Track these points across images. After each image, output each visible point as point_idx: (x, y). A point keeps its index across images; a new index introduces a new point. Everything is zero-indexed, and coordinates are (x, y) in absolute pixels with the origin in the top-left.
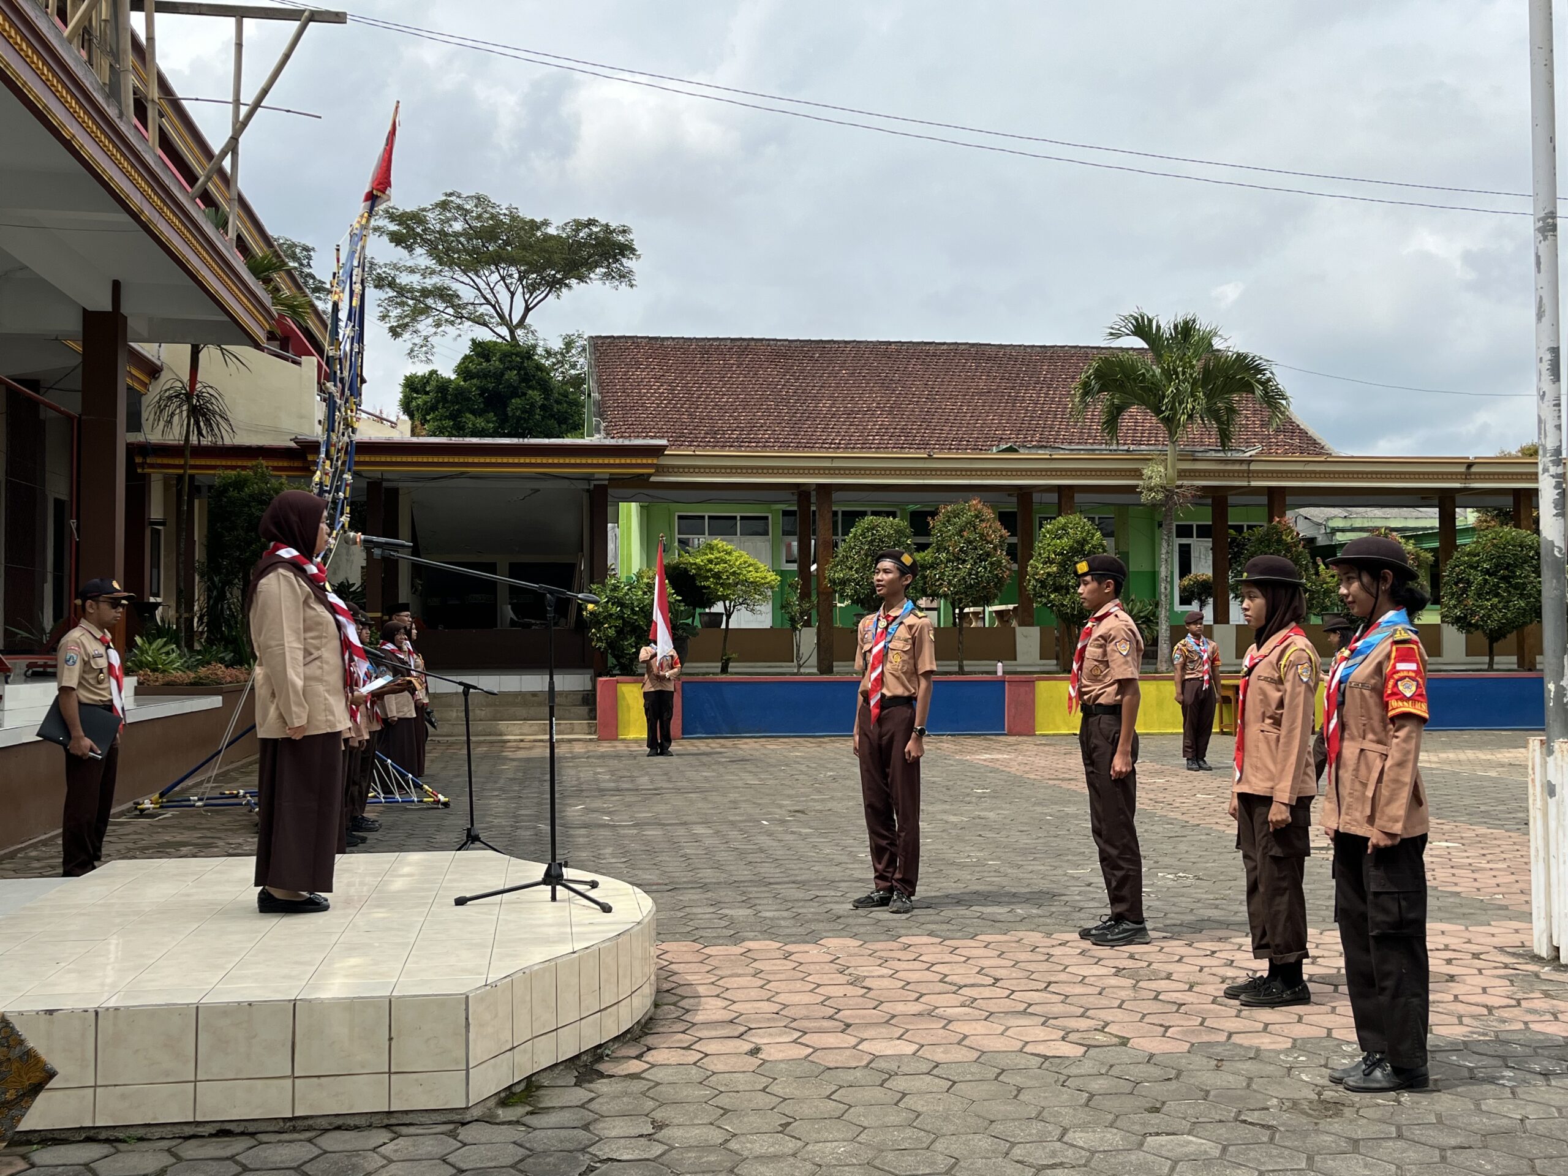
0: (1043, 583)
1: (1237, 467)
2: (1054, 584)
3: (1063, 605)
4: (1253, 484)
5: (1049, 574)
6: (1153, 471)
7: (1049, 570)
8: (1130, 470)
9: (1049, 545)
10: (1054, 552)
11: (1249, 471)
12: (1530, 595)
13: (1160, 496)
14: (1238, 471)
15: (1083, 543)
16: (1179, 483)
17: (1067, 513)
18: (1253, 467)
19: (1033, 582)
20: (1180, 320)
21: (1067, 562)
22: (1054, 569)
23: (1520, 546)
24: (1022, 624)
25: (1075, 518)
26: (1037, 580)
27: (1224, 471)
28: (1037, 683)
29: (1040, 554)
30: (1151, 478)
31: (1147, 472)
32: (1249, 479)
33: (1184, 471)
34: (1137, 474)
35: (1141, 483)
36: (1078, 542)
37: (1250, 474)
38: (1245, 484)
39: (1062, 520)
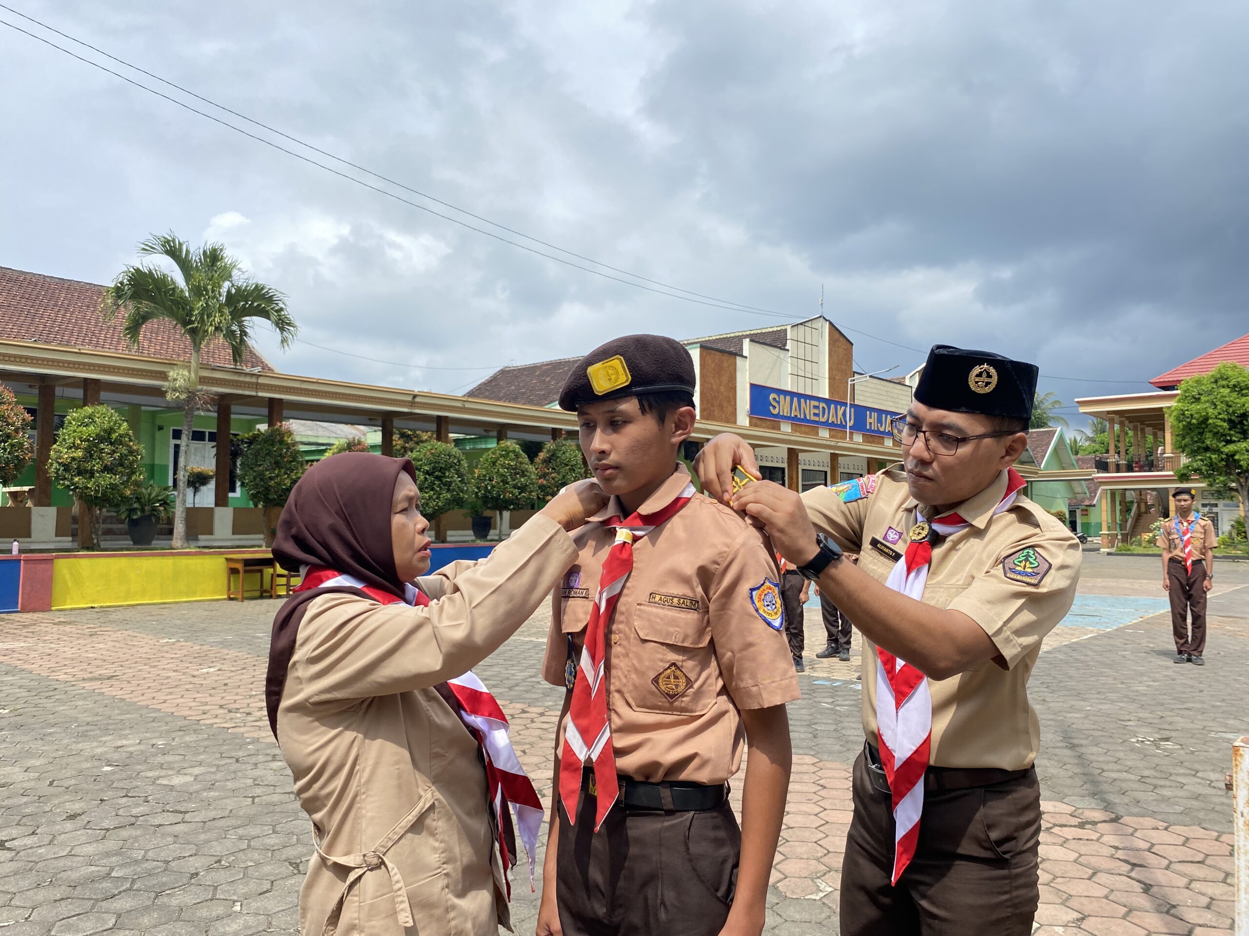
0: (67, 467)
1: (248, 379)
2: (78, 468)
3: (87, 488)
4: (260, 394)
5: (73, 459)
6: (178, 374)
7: (75, 455)
8: (157, 372)
9: (75, 431)
10: (80, 439)
11: (257, 384)
12: (454, 490)
13: (183, 397)
14: (249, 383)
15: (111, 431)
16: (199, 387)
17: (93, 404)
18: (261, 380)
19: (55, 465)
20: (209, 247)
21: (92, 449)
22: (79, 454)
23: (448, 455)
24: (39, 503)
25: (102, 409)
26: (60, 464)
27: (237, 381)
28: (55, 561)
29: (64, 440)
30: (175, 380)
31: (172, 374)
32: (257, 390)
33: (205, 378)
34: (163, 376)
35: (166, 384)
36: (105, 431)
37: (257, 386)
38: (254, 394)
39: (88, 410)
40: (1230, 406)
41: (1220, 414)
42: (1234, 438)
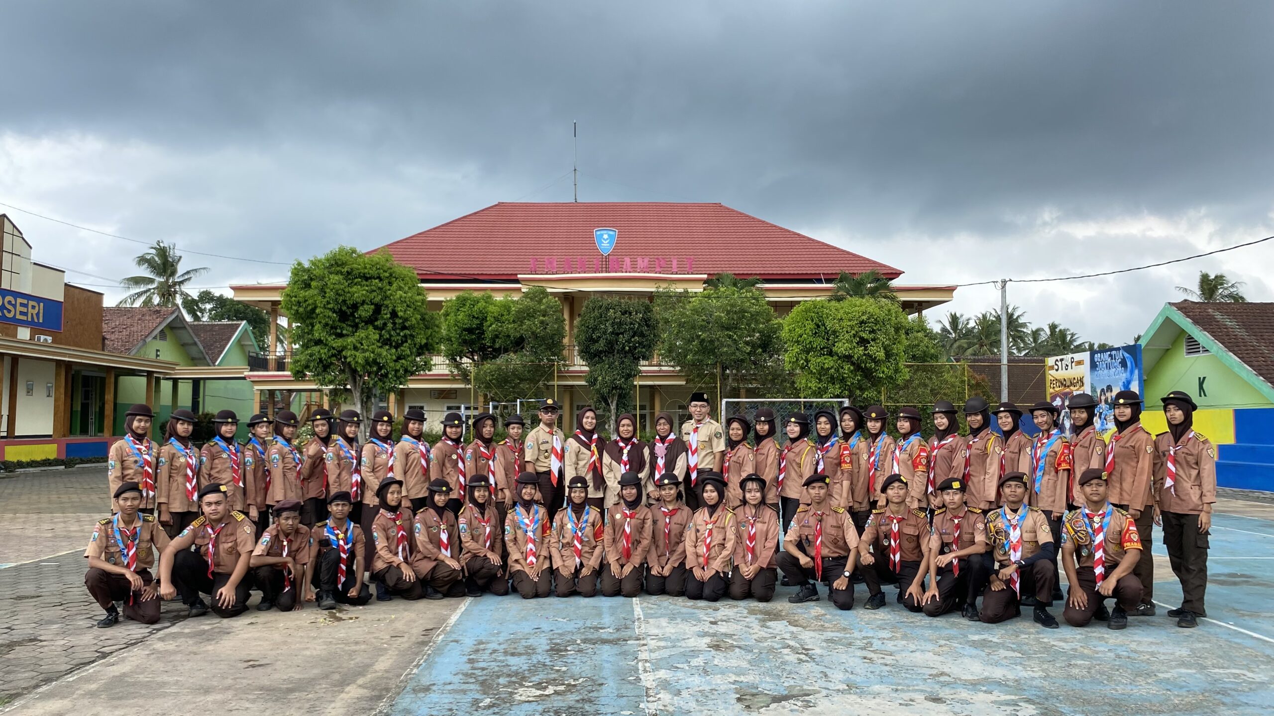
40: (340, 295)
41: (328, 303)
42: (344, 332)
